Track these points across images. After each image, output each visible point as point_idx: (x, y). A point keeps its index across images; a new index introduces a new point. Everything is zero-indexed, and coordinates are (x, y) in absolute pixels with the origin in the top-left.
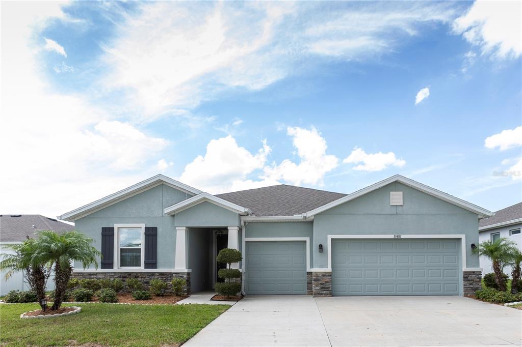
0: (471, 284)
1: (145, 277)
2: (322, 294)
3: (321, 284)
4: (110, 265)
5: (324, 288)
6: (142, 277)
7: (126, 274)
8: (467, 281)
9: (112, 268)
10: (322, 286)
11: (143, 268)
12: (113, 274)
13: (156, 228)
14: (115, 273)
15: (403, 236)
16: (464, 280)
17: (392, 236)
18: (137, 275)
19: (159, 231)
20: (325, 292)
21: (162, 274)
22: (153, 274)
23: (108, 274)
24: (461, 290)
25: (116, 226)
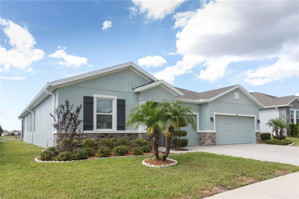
0: (258, 138)
1: (118, 137)
2: (212, 145)
3: (212, 139)
4: (91, 127)
5: (213, 141)
6: (116, 137)
7: (104, 134)
8: (257, 136)
9: (93, 130)
10: (212, 140)
11: (116, 130)
12: (93, 135)
13: (125, 100)
14: (95, 134)
15: (239, 115)
16: (256, 136)
17: (235, 115)
18: (111, 135)
19: (127, 103)
20: (213, 143)
21: (129, 134)
22: (123, 134)
23: (90, 135)
24: (255, 140)
25: (95, 96)
